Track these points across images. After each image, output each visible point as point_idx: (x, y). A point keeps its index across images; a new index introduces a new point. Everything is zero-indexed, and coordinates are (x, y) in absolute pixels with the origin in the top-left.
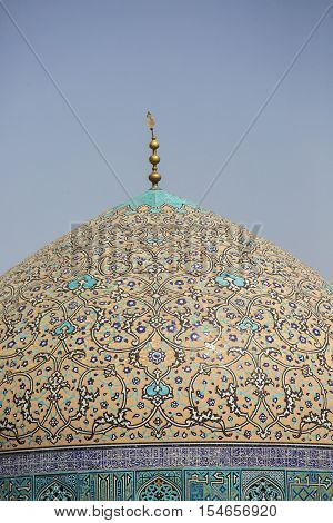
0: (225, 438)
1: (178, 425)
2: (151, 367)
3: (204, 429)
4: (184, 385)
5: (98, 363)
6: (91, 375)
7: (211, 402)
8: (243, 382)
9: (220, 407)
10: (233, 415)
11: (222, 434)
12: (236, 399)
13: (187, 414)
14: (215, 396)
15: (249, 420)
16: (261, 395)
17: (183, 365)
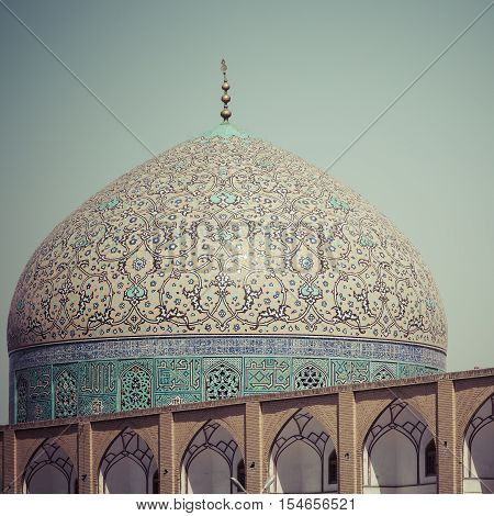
0: (189, 332)
1: (150, 321)
2: (133, 273)
3: (170, 324)
4: (157, 287)
5: (96, 271)
6: (89, 281)
7: (177, 302)
8: (207, 284)
9: (185, 305)
10: (196, 312)
11: (186, 328)
12: (199, 298)
13: (157, 312)
14: (181, 296)
15: (210, 316)
16: (222, 295)
17: (159, 271)
